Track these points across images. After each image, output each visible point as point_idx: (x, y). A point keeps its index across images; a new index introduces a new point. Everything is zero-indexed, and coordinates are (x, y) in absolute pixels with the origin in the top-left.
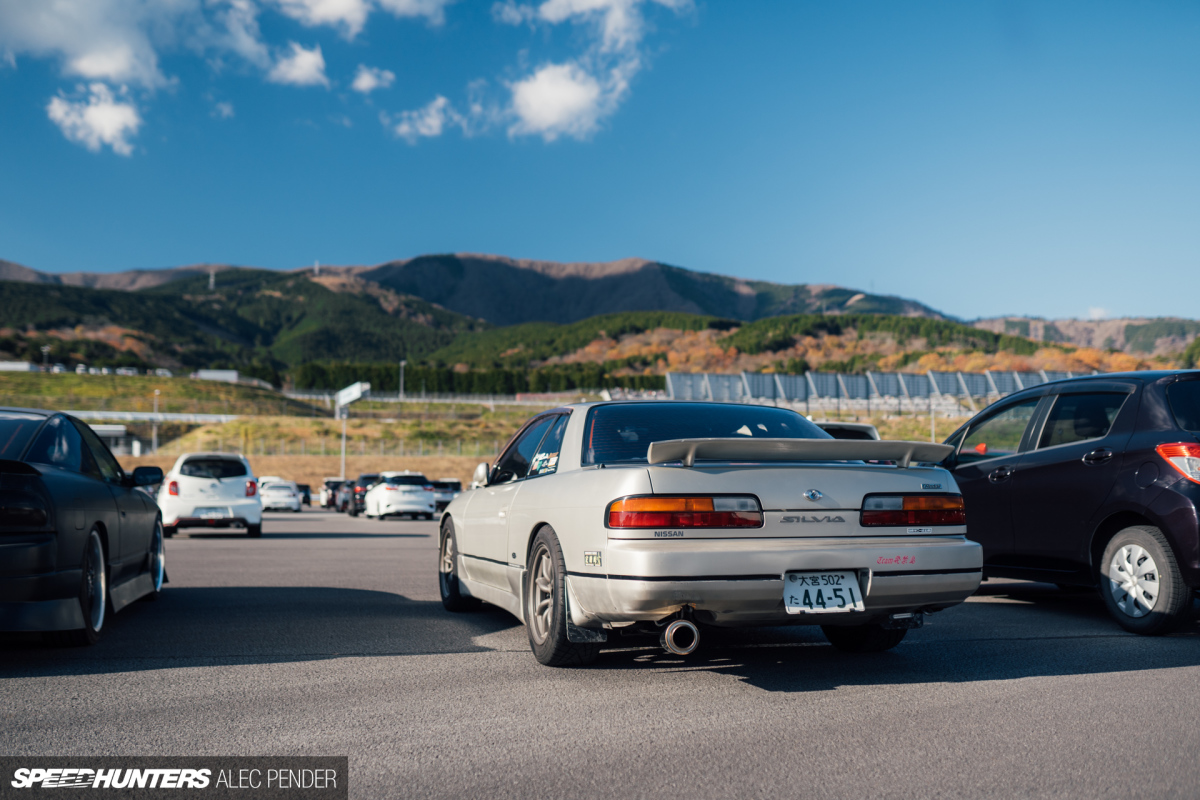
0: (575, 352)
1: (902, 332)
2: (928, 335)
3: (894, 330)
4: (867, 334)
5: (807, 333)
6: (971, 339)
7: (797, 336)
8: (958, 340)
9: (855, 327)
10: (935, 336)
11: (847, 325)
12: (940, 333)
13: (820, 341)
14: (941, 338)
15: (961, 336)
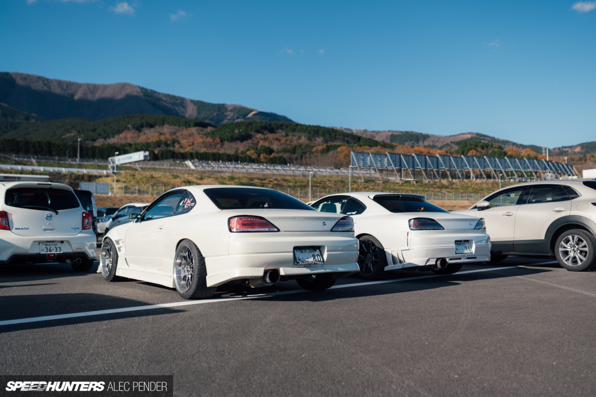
0: (113, 137)
1: (310, 133)
2: (323, 135)
3: (305, 132)
4: (290, 134)
5: (258, 132)
6: (346, 139)
7: (252, 133)
8: (339, 139)
9: (282, 129)
10: (327, 136)
11: (278, 128)
12: (330, 134)
13: (266, 136)
14: (330, 138)
15: (341, 137)
